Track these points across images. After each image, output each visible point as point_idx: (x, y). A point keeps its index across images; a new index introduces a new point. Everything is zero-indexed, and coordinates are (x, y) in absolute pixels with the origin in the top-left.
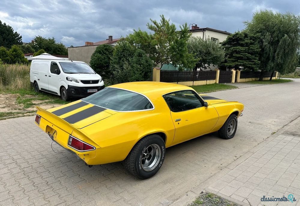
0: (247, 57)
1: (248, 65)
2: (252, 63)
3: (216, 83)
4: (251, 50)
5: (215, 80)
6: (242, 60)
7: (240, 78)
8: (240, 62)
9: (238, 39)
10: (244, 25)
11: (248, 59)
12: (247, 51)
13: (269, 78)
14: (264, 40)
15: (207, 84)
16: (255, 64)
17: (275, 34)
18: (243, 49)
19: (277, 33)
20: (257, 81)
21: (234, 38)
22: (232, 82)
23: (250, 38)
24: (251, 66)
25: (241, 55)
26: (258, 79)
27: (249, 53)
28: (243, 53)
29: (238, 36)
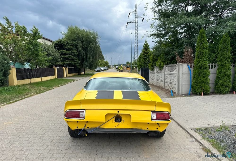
0: (71, 58)
1: (73, 64)
2: (75, 62)
3: (56, 78)
4: (73, 53)
5: (54, 76)
6: (68, 60)
7: (69, 74)
8: (67, 62)
9: (63, 44)
10: (62, 34)
11: (72, 59)
12: (70, 54)
13: (83, 73)
14: (78, 46)
15: (51, 79)
16: (77, 63)
17: (84, 43)
18: (68, 52)
19: (85, 42)
20: (77, 75)
21: (59, 44)
22: (64, 77)
23: (70, 44)
24: (75, 64)
25: (67, 56)
26: (78, 74)
27: (72, 55)
28: (68, 55)
29: (62, 42)
